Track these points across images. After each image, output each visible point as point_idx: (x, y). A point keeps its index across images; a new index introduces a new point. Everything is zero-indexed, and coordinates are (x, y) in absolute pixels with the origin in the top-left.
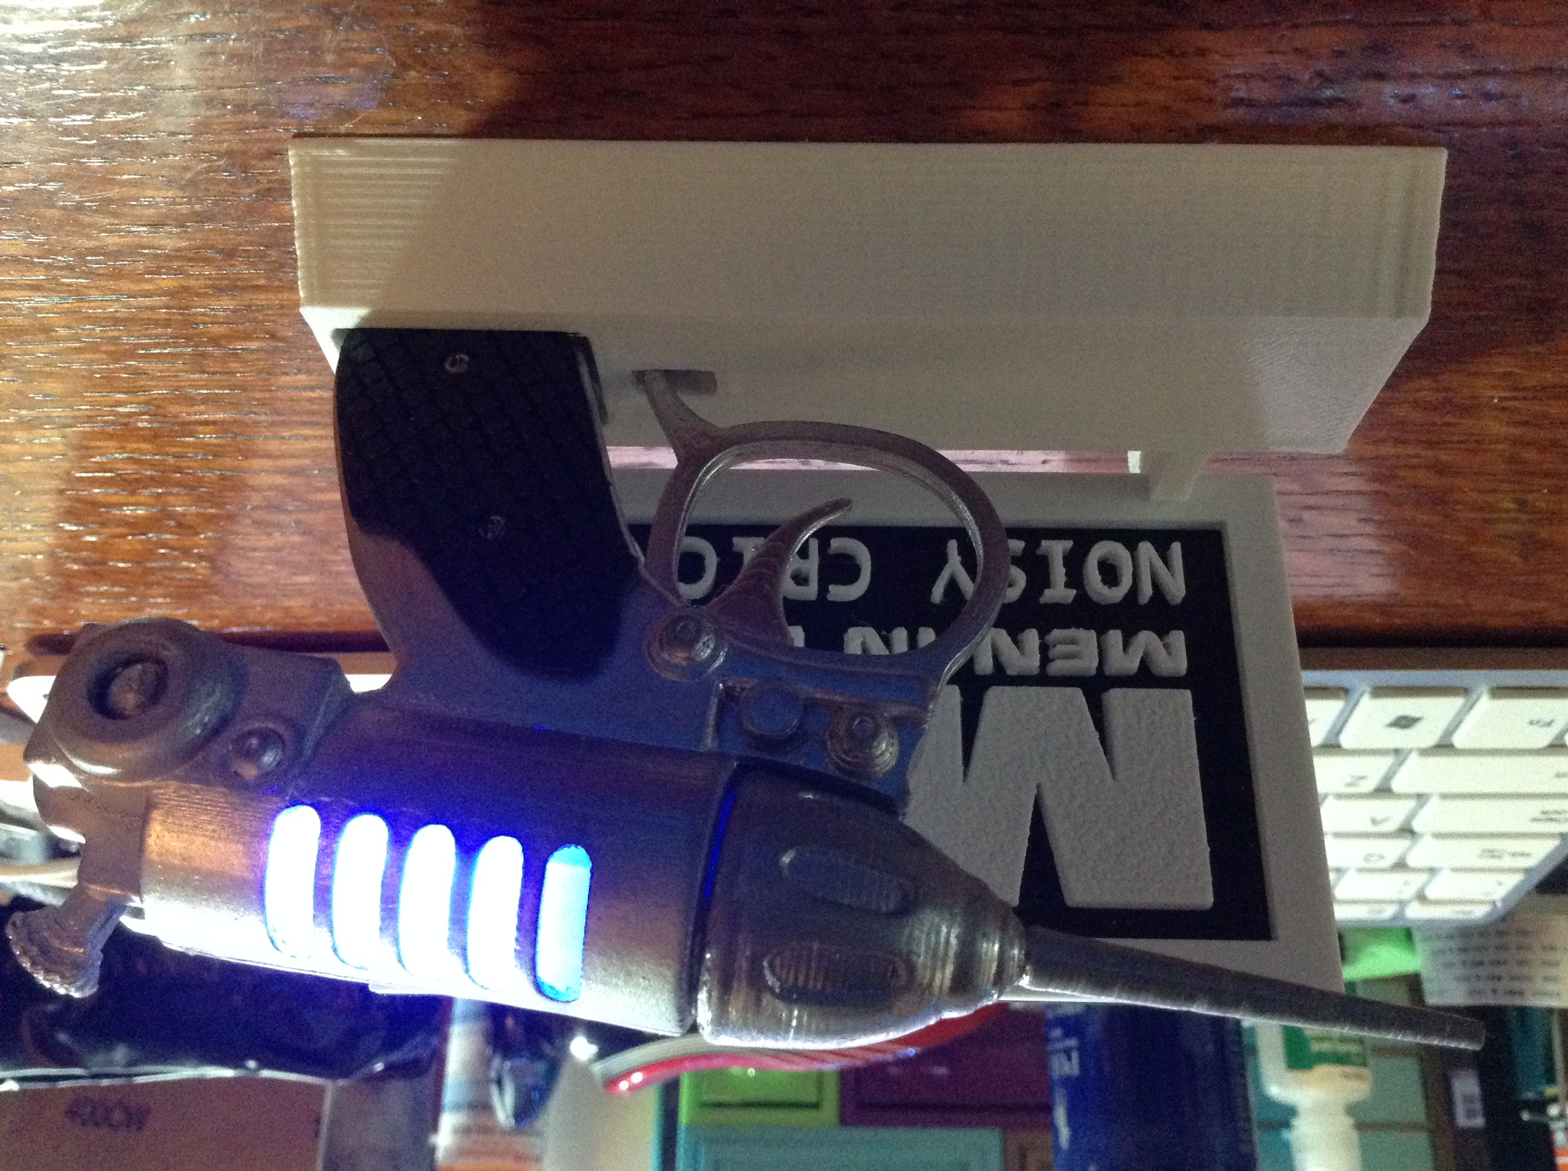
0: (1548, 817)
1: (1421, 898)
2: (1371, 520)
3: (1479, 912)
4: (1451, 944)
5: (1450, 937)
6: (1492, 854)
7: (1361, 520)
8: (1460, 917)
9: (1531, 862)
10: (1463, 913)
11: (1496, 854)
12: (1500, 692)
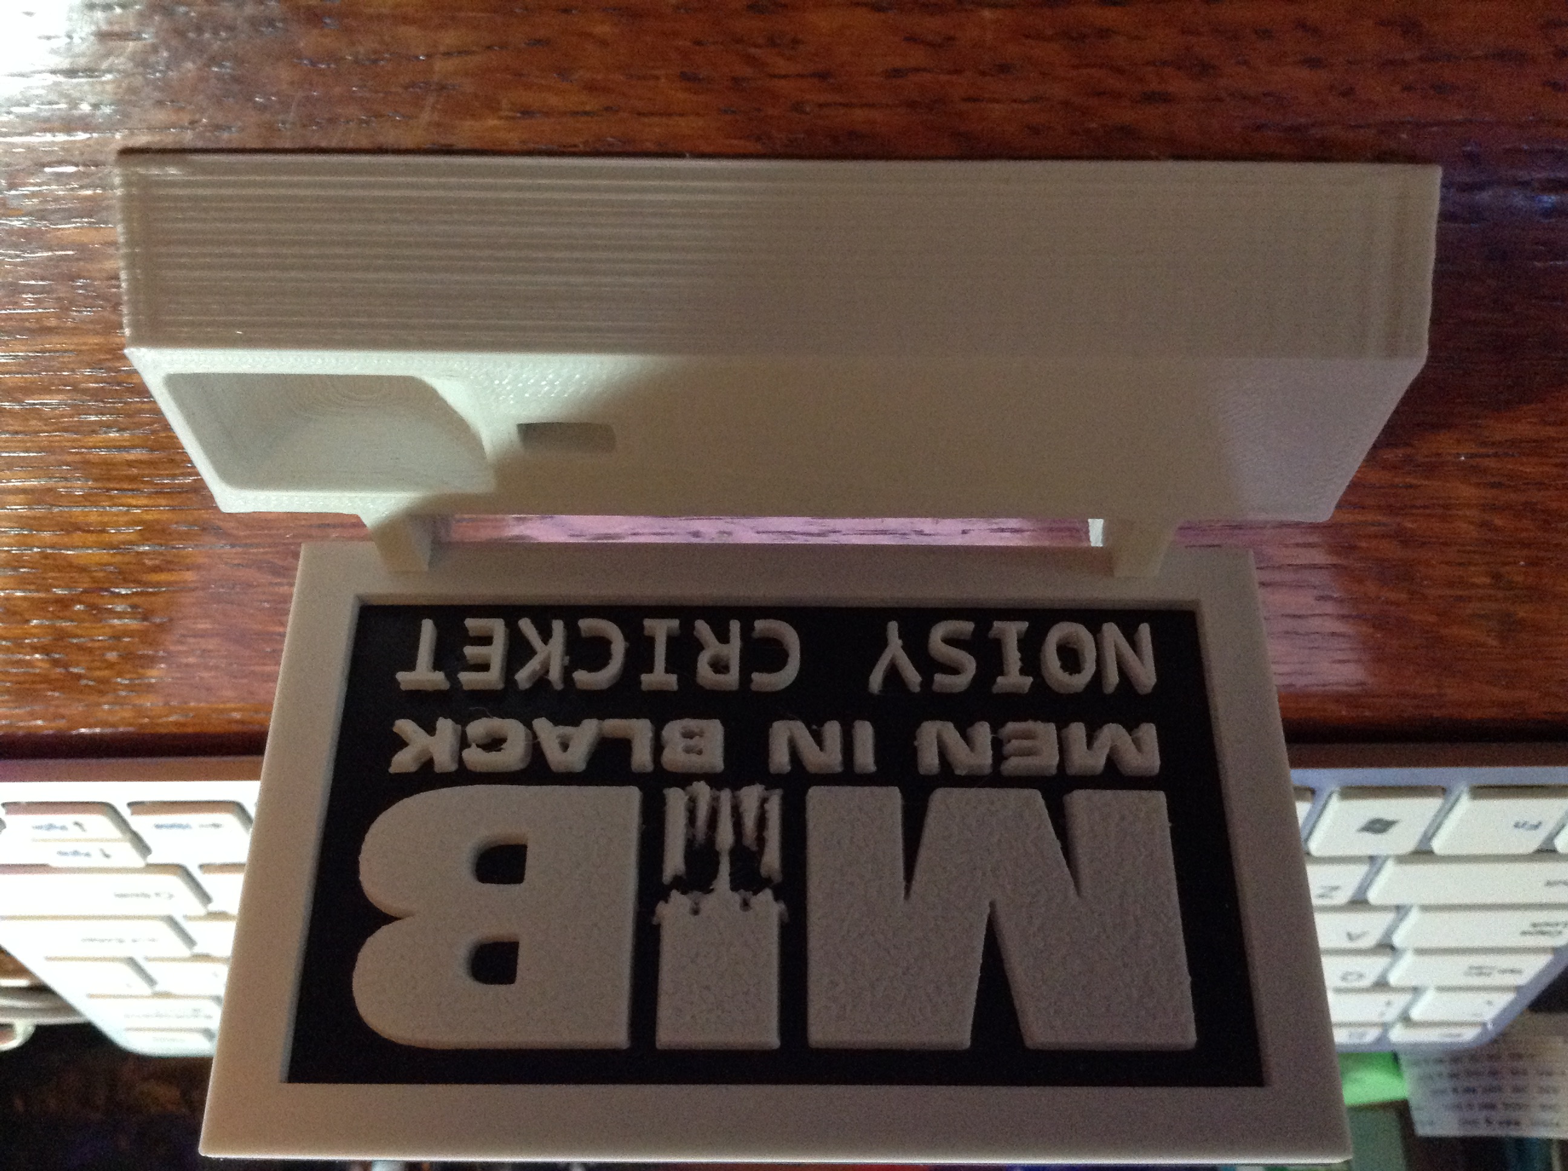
0: (1538, 930)
1: (1406, 1019)
2: (1331, 598)
3: (1469, 1035)
4: (1441, 1068)
5: (1440, 1061)
6: (1480, 971)
7: (1320, 598)
8: (1448, 1040)
9: (1522, 980)
10: (1451, 1035)
11: (1484, 971)
12: (1481, 791)
